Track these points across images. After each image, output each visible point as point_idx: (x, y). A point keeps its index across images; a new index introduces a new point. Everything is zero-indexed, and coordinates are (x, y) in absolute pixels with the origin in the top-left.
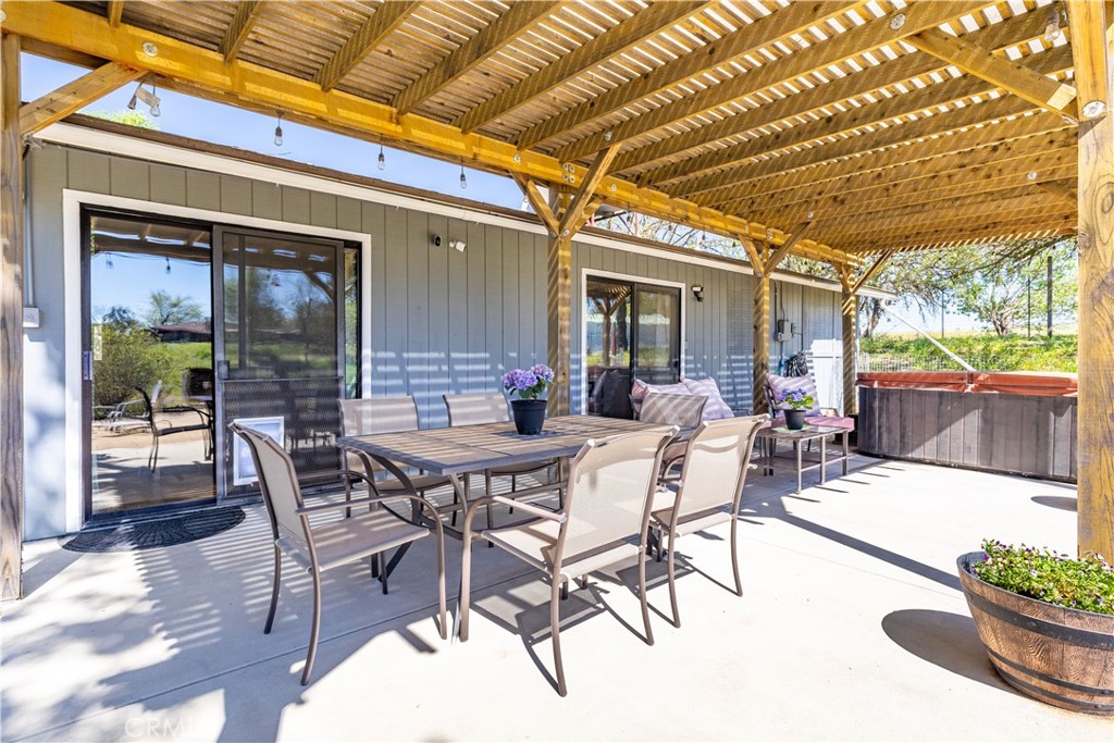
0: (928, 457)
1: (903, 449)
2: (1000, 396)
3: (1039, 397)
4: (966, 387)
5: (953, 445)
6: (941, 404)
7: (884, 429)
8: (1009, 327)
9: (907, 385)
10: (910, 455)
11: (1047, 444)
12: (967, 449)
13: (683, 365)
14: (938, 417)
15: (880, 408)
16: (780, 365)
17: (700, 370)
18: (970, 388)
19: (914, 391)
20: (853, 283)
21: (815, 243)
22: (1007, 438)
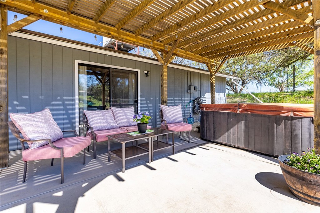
0: (224, 142)
1: (215, 138)
2: (252, 115)
3: (269, 116)
4: (238, 111)
5: (233, 137)
6: (228, 118)
7: (208, 128)
8: (284, 90)
9: (215, 110)
10: (217, 141)
11: (273, 139)
12: (239, 139)
13: (139, 102)
14: (227, 124)
15: (206, 119)
16: (190, 101)
17: (149, 103)
18: (239, 111)
19: (218, 112)
20: (214, 71)
21: (193, 54)
22: (255, 135)
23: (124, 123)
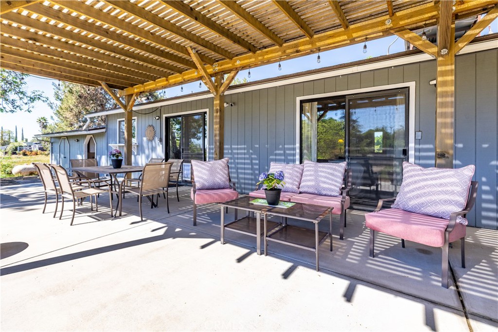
13: (411, 153)
23: (308, 188)
